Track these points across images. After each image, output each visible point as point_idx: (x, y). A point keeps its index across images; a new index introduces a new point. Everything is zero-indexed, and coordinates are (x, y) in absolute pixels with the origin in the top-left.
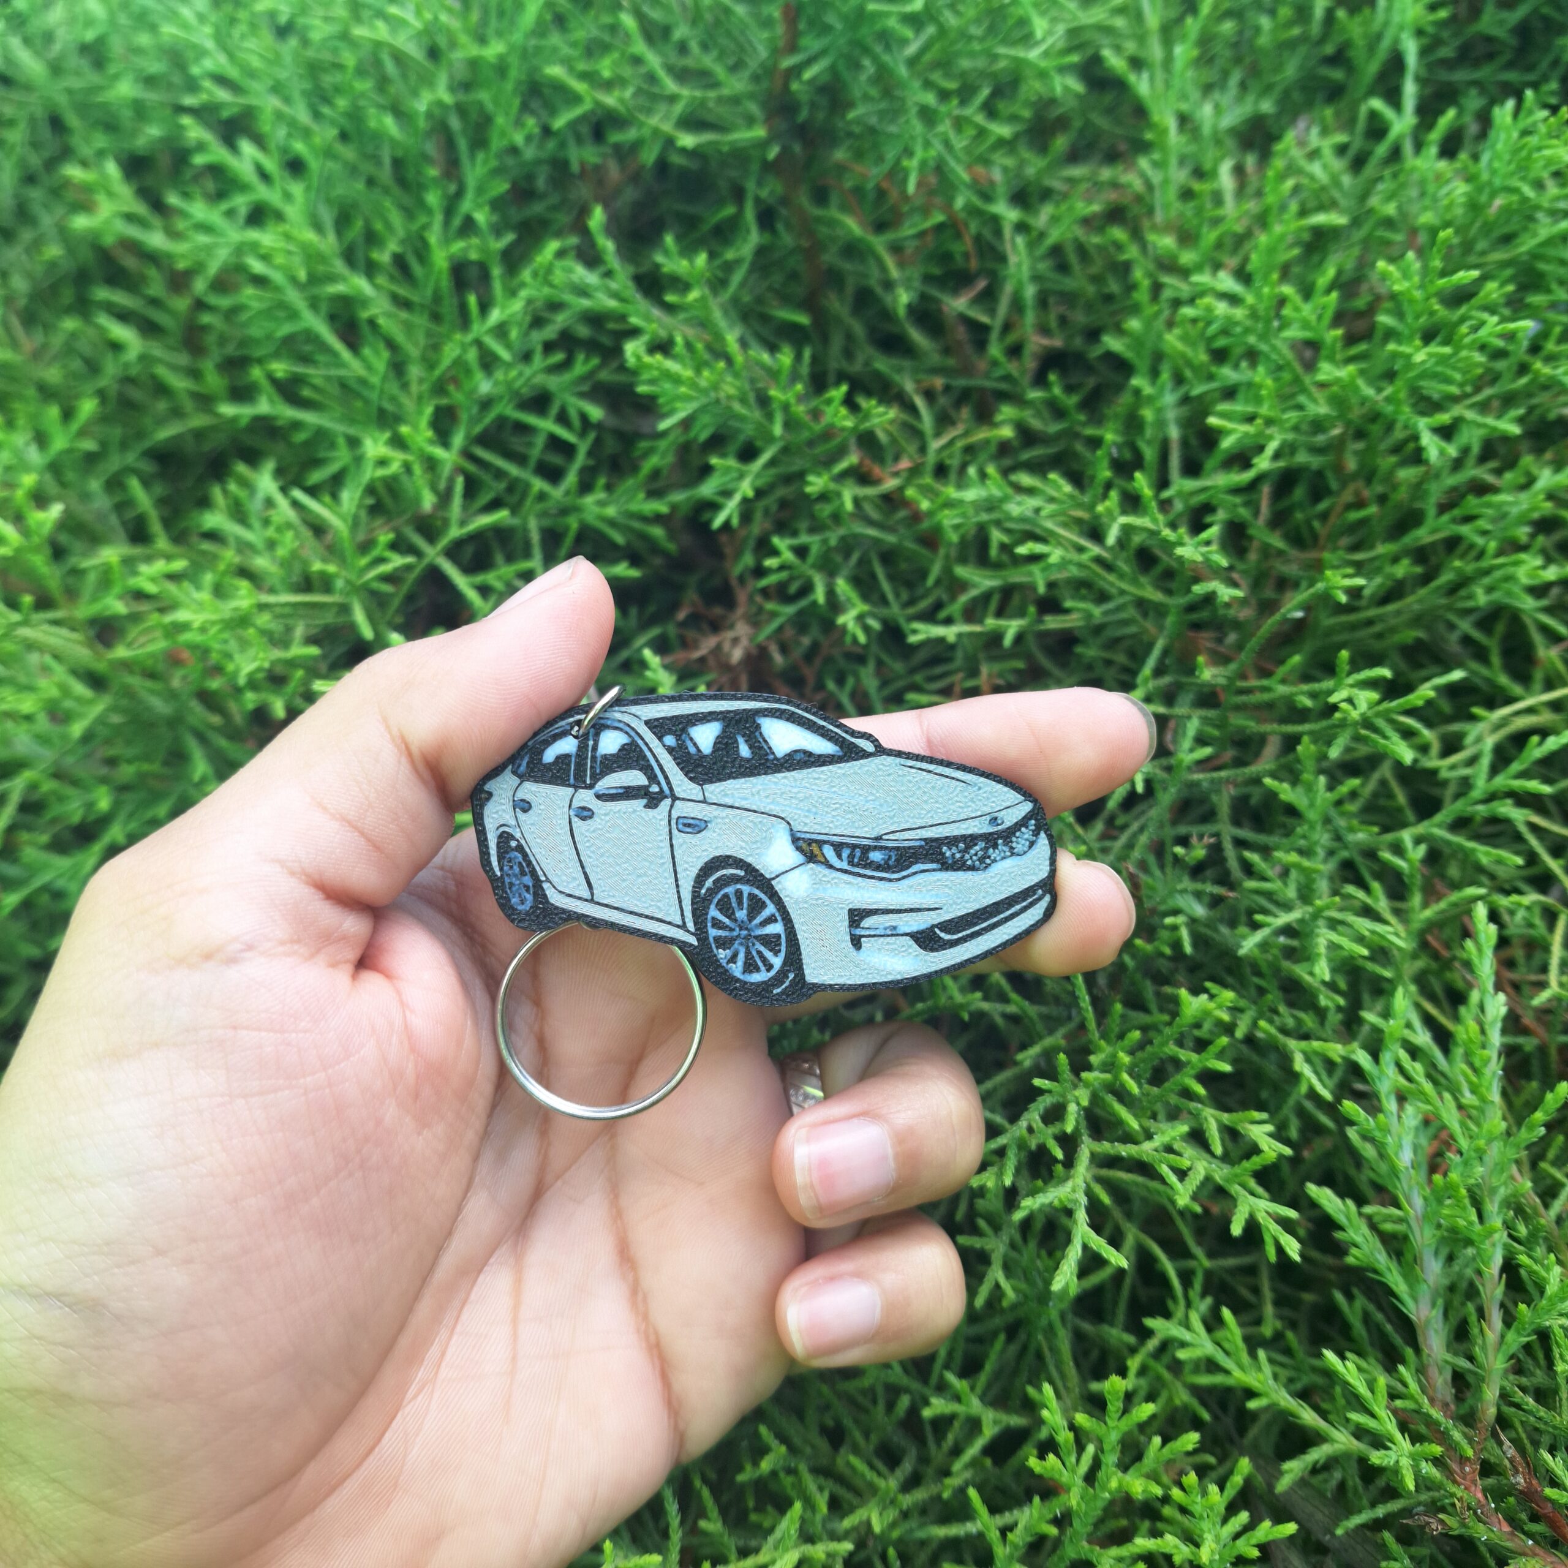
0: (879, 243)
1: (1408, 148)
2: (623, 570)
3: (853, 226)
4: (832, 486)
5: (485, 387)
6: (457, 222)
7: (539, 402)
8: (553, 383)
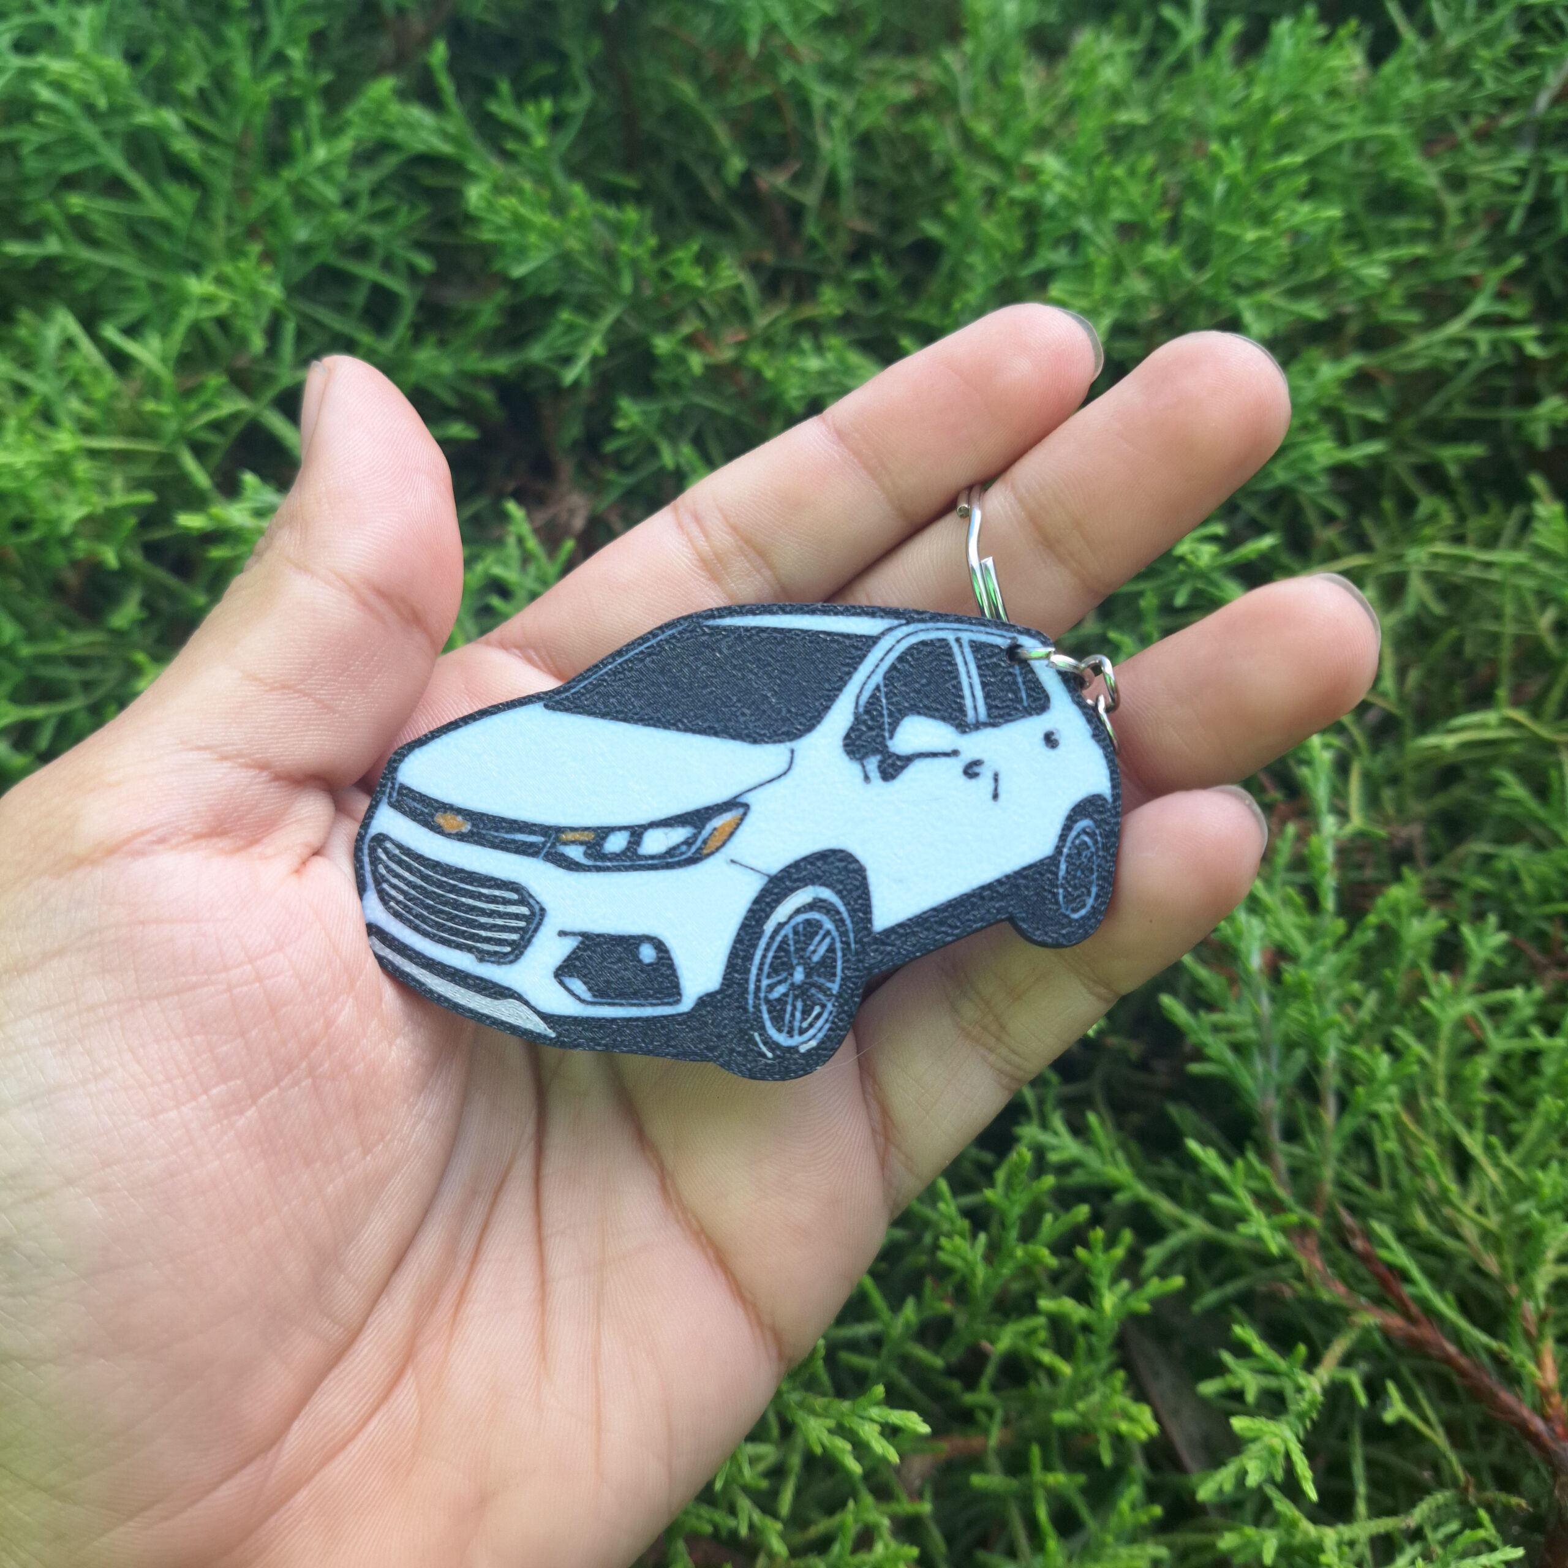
0: (707, 111)
1: (1196, 55)
2: (458, 430)
3: (686, 89)
4: (680, 350)
5: (302, 233)
6: (265, 58)
7: (362, 249)
8: (377, 231)
